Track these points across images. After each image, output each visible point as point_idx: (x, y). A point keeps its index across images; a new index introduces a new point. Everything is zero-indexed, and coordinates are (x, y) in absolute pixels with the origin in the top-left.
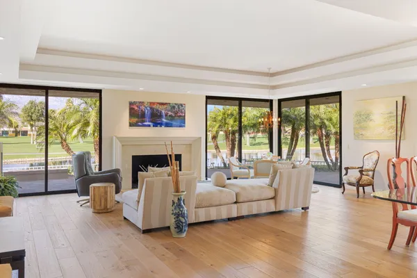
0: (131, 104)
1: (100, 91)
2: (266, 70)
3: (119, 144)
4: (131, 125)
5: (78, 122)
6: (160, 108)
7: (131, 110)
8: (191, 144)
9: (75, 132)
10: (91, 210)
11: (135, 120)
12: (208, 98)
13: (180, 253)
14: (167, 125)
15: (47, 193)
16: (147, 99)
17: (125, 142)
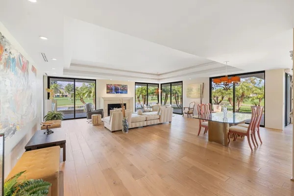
0: (107, 85)
1: (95, 80)
2: (156, 73)
3: (103, 100)
4: (107, 93)
5: (87, 92)
6: (118, 86)
7: (107, 87)
8: (130, 100)
9: (86, 95)
10: (92, 125)
11: (109, 91)
12: (136, 83)
13: (126, 139)
14: (121, 93)
15: (75, 118)
16: (113, 83)
17: (105, 99)
